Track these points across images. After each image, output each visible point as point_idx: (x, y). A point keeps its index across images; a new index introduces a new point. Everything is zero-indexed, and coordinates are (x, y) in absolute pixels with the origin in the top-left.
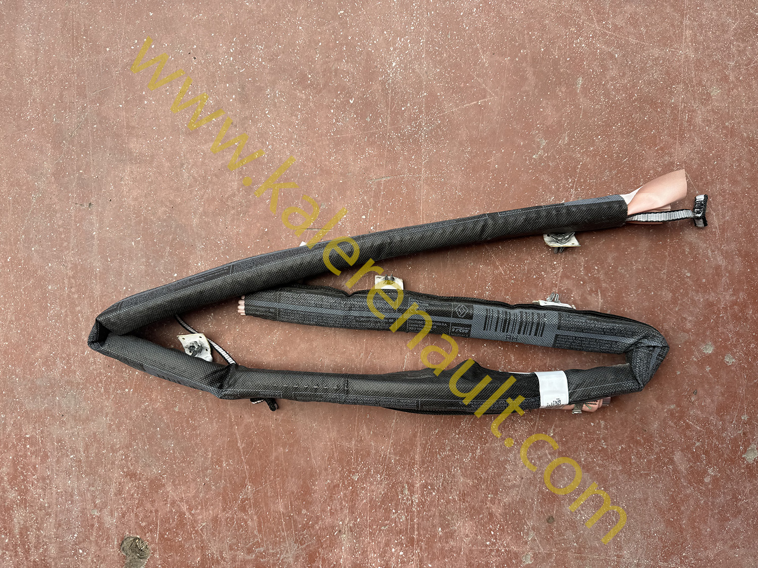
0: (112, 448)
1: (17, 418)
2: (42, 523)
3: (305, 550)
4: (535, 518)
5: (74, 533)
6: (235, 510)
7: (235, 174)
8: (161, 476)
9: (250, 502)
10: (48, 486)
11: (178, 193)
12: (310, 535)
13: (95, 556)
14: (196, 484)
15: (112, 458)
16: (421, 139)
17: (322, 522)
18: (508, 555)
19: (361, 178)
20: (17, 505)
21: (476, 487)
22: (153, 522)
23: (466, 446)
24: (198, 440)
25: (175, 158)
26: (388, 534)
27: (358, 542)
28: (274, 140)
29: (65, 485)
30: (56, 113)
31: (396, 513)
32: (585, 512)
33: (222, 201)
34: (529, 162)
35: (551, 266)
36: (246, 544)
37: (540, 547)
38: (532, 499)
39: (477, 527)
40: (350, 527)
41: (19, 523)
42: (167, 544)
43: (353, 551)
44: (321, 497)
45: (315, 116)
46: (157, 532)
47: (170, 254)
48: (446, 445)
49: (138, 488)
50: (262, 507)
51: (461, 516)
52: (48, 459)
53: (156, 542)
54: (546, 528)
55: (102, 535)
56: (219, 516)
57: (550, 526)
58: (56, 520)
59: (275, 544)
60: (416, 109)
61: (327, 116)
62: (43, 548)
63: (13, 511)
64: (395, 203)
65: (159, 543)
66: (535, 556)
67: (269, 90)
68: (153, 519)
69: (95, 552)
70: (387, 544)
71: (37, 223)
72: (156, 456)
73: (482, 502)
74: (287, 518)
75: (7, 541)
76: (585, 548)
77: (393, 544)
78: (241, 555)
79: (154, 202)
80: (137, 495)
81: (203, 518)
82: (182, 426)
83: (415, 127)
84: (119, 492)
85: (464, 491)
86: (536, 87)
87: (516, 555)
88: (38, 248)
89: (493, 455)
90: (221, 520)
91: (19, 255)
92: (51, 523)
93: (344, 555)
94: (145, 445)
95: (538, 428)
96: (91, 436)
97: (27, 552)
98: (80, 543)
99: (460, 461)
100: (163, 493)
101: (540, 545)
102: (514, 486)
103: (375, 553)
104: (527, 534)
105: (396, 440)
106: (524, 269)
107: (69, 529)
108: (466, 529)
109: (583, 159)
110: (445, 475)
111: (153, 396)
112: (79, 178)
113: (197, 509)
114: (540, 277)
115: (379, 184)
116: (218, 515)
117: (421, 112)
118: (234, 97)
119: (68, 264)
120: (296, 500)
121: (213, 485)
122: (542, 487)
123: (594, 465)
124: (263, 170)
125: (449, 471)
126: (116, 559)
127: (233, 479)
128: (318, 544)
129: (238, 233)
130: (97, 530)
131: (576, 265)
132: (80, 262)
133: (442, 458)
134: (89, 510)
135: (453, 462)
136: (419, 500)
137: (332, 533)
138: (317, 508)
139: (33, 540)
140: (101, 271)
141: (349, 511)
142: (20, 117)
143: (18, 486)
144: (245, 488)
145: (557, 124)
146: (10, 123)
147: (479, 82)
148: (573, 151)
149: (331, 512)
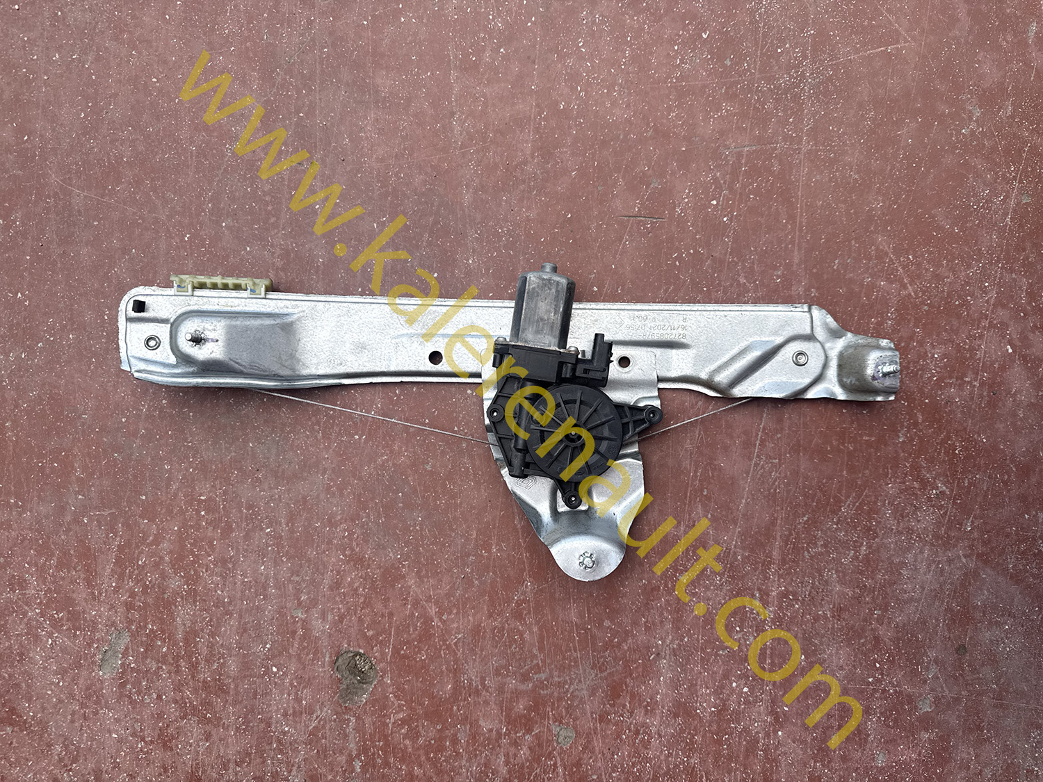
0: (329, 521)
1: (187, 471)
2: (219, 626)
3: (606, 679)
4: (939, 647)
5: (266, 643)
6: (507, 616)
7: (529, 131)
8: (401, 563)
9: (529, 605)
10: (230, 572)
11: (444, 155)
12: (615, 659)
13: (296, 677)
14: (452, 576)
15: (329, 535)
16: (804, 95)
17: (633, 639)
18: (898, 697)
19: (713, 145)
20: (182, 598)
21: (857, 599)
22: (384, 631)
23: (847, 540)
24: (458, 514)
25: (443, 104)
26: (727, 661)
27: (684, 671)
28: (589, 84)
29: (255, 571)
30: (267, 27)
31: (740, 631)
32: (1011, 641)
33: (507, 170)
34: (957, 139)
35: (980, 288)
36: (520, 667)
37: (945, 689)
38: (937, 620)
39: (856, 656)
40: (674, 649)
41: (184, 625)
42: (403, 663)
43: (675, 684)
44: (633, 604)
45: (651, 53)
46: (390, 645)
47: (430, 244)
48: (819, 539)
49: (365, 579)
50: (547, 614)
51: (833, 639)
52: (232, 532)
53: (387, 660)
54: (955, 661)
55: (308, 646)
56: (483, 625)
57: (959, 659)
58: (239, 622)
59: (562, 669)
60: (798, 52)
61: (669, 54)
62: (218, 663)
63: (176, 607)
64: (762, 185)
65: (391, 662)
66: (937, 701)
67: (585, 13)
68: (385, 626)
69: (295, 672)
70: (726, 676)
71: (232, 186)
72: (395, 533)
73: (865, 620)
74: (582, 632)
75: (164, 650)
76: (1007, 692)
77: (734, 676)
78: (512, 683)
79: (409, 167)
80: (364, 590)
81: (459, 627)
82: (436, 492)
83: (795, 78)
84: (336, 585)
85: (839, 604)
86: (970, 32)
87: (910, 699)
88: (231, 224)
89: (884, 555)
90: (485, 631)
91: (202, 233)
92: (233, 626)
93: (662, 690)
94: (379, 517)
95: (949, 519)
96: (299, 501)
97: (194, 667)
98: (274, 657)
99: (837, 561)
100: (401, 588)
101: (944, 685)
102: (911, 600)
103: (708, 688)
104: (927, 669)
105: (746, 528)
106: (943, 291)
107: (258, 636)
108: (840, 659)
109: (1032, 139)
110: (813, 581)
111: (396, 447)
112: (298, 124)
113: (450, 613)
114: (965, 304)
115: (740, 155)
116: (482, 622)
117: (805, 57)
118: (533, 19)
119: (275, 249)
120: (596, 605)
121: (477, 579)
122: (952, 603)
123: (1027, 574)
124: (570, 127)
125: (820, 575)
126: (327, 682)
127: (507, 571)
128: (626, 672)
129: (528, 218)
130: (300, 639)
131: (1015, 288)
132: (293, 248)
133: (812, 557)
134: (290, 609)
135: (827, 563)
136: (775, 614)
137: (647, 657)
138: (626, 620)
139: (205, 650)
140: (326, 263)
141: (673, 625)
142: (213, 30)
143: (186, 570)
144: (523, 585)
145: (998, 87)
146: (199, 38)
147: (890, 20)
148: (1019, 126)
149: (646, 627)
